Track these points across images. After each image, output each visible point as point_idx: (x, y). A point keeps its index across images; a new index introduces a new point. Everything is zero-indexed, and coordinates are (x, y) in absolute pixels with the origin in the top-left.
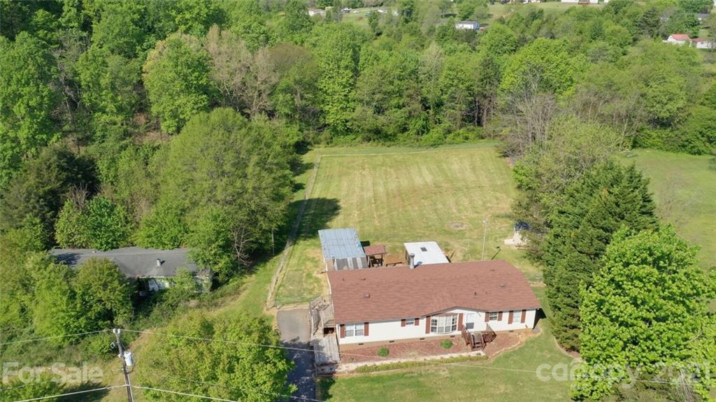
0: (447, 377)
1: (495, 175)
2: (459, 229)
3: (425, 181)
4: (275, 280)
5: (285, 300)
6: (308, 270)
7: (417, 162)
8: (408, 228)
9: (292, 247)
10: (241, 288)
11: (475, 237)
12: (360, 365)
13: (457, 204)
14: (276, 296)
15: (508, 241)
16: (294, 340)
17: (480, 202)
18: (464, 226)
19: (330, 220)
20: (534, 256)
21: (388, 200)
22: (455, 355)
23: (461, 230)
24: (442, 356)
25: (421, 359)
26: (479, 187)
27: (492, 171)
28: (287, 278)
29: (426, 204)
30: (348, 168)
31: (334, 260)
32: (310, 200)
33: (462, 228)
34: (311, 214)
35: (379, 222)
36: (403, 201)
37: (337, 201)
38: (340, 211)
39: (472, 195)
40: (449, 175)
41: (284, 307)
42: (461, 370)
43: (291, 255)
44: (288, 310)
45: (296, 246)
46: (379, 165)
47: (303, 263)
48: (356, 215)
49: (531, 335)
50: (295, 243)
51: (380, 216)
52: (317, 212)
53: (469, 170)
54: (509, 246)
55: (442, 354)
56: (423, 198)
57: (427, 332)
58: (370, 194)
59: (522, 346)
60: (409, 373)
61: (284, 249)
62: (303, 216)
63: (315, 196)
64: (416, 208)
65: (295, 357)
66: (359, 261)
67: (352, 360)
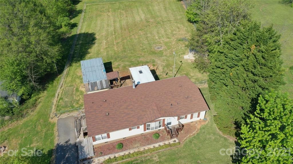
0: (158, 162)
1: (176, 12)
2: (160, 50)
3: (141, 19)
4: (57, 95)
5: (63, 110)
6: (77, 85)
7: (136, 6)
8: (132, 51)
9: (69, 67)
10: (38, 102)
11: (168, 55)
12: (107, 157)
13: (158, 33)
14: (57, 107)
15: (186, 57)
16: (67, 142)
17: (170, 31)
18: (163, 47)
19: (90, 48)
20: (200, 66)
21: (122, 32)
22: (162, 144)
23: (161, 51)
24: (154, 145)
25: (142, 149)
26: (169, 21)
27: (175, 10)
28: (64, 92)
29: (142, 34)
30: (101, 12)
31: (89, 83)
32: (80, 34)
33: (161, 49)
34: (80, 44)
35: (117, 48)
36: (130, 32)
37: (94, 34)
38: (96, 41)
39: (165, 26)
40: (153, 13)
41: (62, 115)
42: (165, 155)
43: (68, 74)
44: (64, 117)
45: (71, 67)
46: (117, 9)
47: (75, 80)
48: (104, 43)
49: (203, 123)
50: (71, 65)
51: (117, 43)
52: (83, 42)
53: (163, 9)
54: (187, 60)
55: (154, 143)
56: (140, 30)
57: (145, 130)
58: (112, 28)
59: (198, 132)
60: (135, 161)
61: (63, 71)
62: (76, 45)
63: (83, 32)
64: (137, 37)
65: (67, 156)
66: (104, 83)
67: (102, 154)
